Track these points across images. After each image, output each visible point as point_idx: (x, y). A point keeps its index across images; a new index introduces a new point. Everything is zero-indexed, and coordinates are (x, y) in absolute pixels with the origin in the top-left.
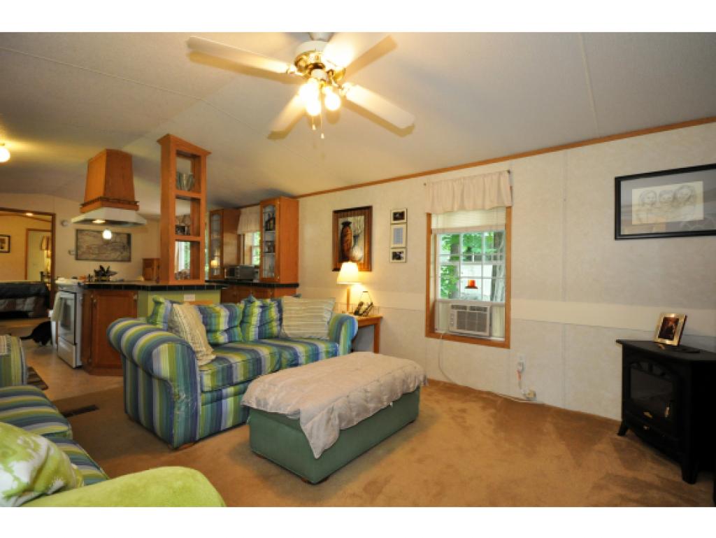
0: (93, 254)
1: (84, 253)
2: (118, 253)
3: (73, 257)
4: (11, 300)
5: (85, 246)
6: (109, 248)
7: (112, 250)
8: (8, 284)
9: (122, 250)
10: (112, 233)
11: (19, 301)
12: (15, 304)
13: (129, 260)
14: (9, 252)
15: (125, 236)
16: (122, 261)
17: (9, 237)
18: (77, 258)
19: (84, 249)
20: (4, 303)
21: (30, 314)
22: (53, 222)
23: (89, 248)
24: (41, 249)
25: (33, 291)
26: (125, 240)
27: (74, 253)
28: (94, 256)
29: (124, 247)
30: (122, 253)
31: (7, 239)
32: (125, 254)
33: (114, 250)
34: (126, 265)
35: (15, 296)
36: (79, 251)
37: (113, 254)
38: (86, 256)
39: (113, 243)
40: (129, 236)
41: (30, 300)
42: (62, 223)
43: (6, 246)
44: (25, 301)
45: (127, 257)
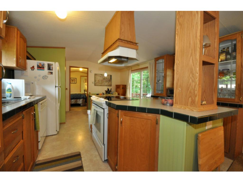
0: (100, 83)
1: (97, 83)
3: (94, 85)
4: (76, 100)
6: (105, 81)
9: (109, 82)
11: (78, 100)
14: (76, 83)
15: (110, 76)
17: (76, 78)
18: (95, 85)
21: (81, 105)
22: (88, 72)
24: (84, 82)
25: (82, 97)
27: (94, 83)
31: (75, 79)
32: (110, 83)
35: (77, 98)
36: (95, 82)
37: (106, 83)
38: (98, 84)
39: (106, 79)
40: (111, 76)
41: (81, 100)
42: (90, 72)
43: (75, 81)
44: (80, 100)
45: (110, 84)
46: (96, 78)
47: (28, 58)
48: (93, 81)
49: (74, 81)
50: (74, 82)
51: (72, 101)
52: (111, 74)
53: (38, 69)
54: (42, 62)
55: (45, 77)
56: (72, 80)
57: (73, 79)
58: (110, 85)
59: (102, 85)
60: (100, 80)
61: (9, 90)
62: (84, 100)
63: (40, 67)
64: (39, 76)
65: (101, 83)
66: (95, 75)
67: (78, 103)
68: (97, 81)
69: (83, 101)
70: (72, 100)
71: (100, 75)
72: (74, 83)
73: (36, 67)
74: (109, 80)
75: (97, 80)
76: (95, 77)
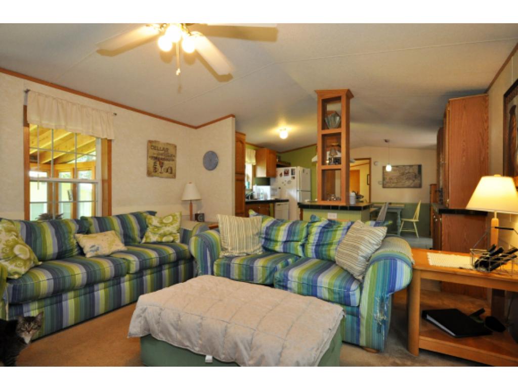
0: (393, 183)
1: (387, 183)
2: (411, 181)
3: (381, 186)
5: (388, 178)
6: (405, 178)
7: (407, 179)
9: (414, 179)
10: (392, 166)
13: (420, 186)
15: (417, 167)
16: (415, 187)
18: (384, 187)
19: (387, 180)
22: (370, 163)
23: (391, 179)
26: (416, 171)
27: (381, 183)
28: (393, 185)
29: (415, 177)
30: (414, 181)
32: (417, 181)
33: (408, 179)
34: (417, 190)
36: (385, 182)
37: (407, 182)
38: (389, 185)
39: (407, 173)
40: (420, 167)
42: (374, 163)
45: (418, 184)
46: (385, 174)
47: (279, 166)
48: (381, 179)
52: (419, 163)
53: (285, 175)
54: (287, 168)
55: (289, 182)
58: (418, 186)
59: (398, 186)
60: (395, 177)
61: (262, 193)
63: (286, 173)
64: (285, 181)
65: (396, 182)
73: (283, 174)
74: (416, 175)
76: (384, 171)
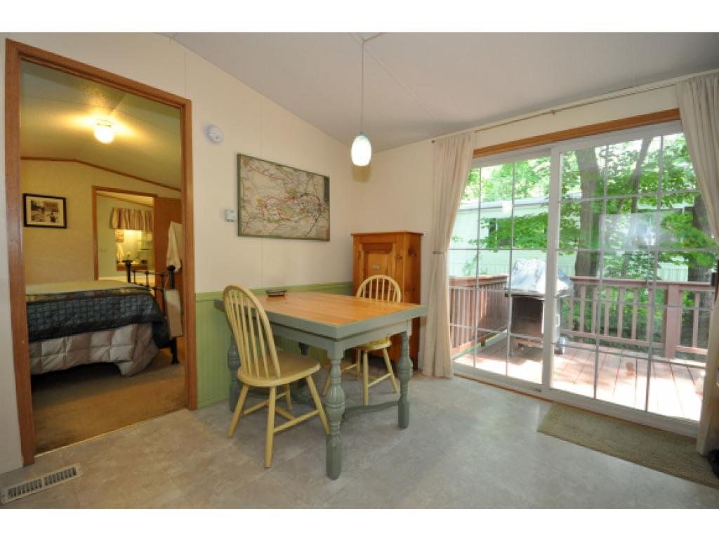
0: (270, 221)
1: (254, 217)
2: (311, 221)
4: (79, 338)
6: (297, 209)
7: (302, 211)
8: (70, 297)
11: (98, 338)
12: (88, 347)
13: (327, 237)
14: (65, 227)
15: (321, 182)
16: (318, 238)
17: (64, 199)
20: (64, 344)
21: (125, 368)
23: (262, 204)
24: (111, 226)
25: (128, 310)
26: (319, 191)
27: (234, 216)
29: (318, 208)
30: (317, 220)
31: (60, 202)
32: (322, 223)
33: (305, 212)
35: (88, 328)
36: (243, 213)
37: (302, 223)
38: (257, 226)
39: (302, 195)
40: (326, 182)
41: (122, 335)
43: (60, 216)
44: (110, 339)
45: (324, 229)
46: (246, 183)
49: (47, 213)
50: (53, 220)
51: (48, 354)
52: (324, 170)
56: (34, 207)
57: (40, 202)
58: (324, 236)
59: (280, 232)
60: (273, 201)
62: (147, 332)
65: (277, 221)
66: (242, 160)
67: (98, 355)
68: (255, 203)
69: (135, 339)
70: (47, 346)
71: (273, 170)
72: (49, 223)
74: (319, 204)
75: (253, 198)
76: (243, 175)
